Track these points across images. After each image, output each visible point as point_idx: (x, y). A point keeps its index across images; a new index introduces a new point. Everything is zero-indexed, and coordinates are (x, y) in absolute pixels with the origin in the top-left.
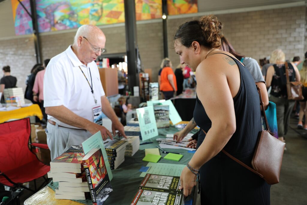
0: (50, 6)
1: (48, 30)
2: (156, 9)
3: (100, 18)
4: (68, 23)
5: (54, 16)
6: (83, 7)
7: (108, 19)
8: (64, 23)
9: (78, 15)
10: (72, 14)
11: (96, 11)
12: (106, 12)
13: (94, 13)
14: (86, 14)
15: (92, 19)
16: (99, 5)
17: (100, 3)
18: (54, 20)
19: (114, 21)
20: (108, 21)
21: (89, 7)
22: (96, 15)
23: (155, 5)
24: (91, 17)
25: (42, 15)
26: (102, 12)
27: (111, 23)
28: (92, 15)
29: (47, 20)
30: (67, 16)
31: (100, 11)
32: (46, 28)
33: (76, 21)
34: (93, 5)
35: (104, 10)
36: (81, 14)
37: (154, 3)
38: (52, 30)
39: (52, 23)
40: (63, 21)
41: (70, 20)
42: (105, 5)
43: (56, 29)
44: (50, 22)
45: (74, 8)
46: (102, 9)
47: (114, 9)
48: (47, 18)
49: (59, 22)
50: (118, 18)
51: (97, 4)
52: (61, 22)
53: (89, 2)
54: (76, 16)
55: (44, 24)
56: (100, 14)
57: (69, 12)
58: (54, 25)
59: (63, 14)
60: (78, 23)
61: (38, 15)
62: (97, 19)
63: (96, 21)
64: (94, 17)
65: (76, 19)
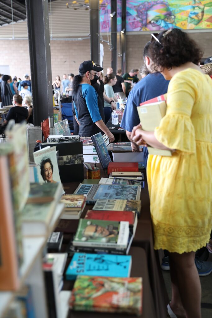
0: (143, 4)
1: (139, 29)
3: (199, 21)
4: (163, 24)
5: (147, 15)
6: (182, 8)
7: (209, 23)
8: (158, 24)
9: (175, 17)
10: (169, 15)
11: (196, 14)
12: (206, 16)
13: (193, 16)
14: (184, 17)
15: (191, 22)
16: (200, 8)
17: (202, 7)
18: (147, 19)
20: (208, 25)
21: (190, 10)
24: (189, 20)
25: (133, 13)
26: (203, 16)
27: (211, 27)
28: (191, 18)
29: (139, 19)
30: (163, 17)
32: (136, 27)
33: (172, 23)
34: (194, 8)
36: (178, 16)
38: (144, 29)
39: (144, 22)
40: (157, 21)
41: (165, 22)
42: (206, 8)
43: (148, 29)
44: (142, 21)
45: (172, 9)
46: (203, 12)
48: (138, 16)
49: (152, 22)
51: (198, 7)
52: (155, 22)
53: (190, 4)
54: (173, 17)
55: (133, 23)
57: (165, 12)
58: (146, 25)
59: (158, 14)
60: (174, 25)
61: (128, 13)
62: (196, 23)
63: (194, 24)
64: (193, 20)
65: (172, 21)
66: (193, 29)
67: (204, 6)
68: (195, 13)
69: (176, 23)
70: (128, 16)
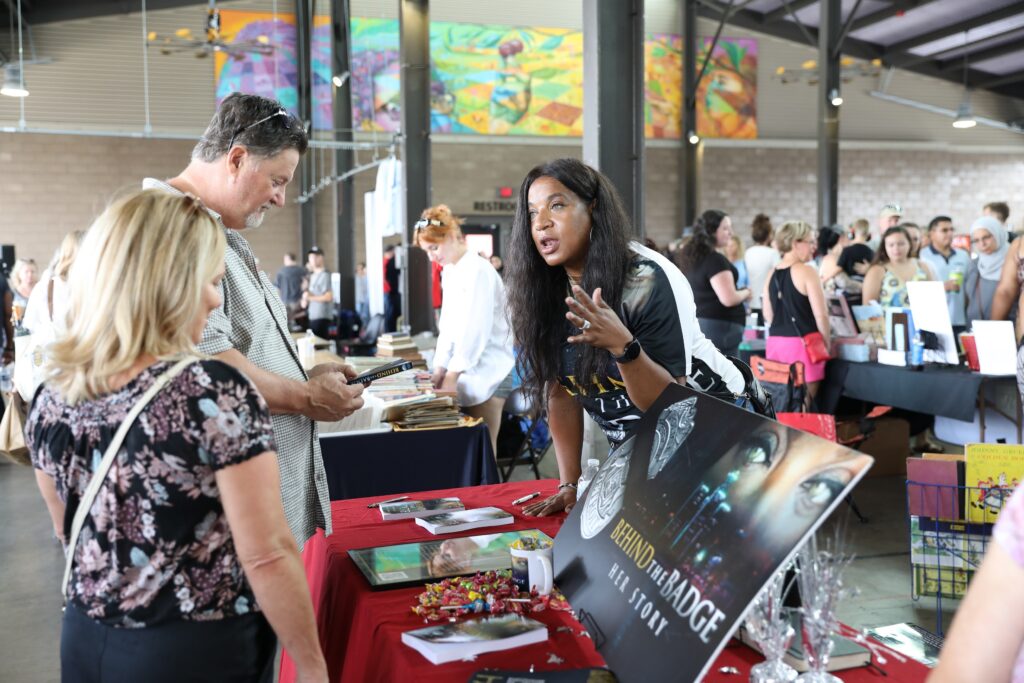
0: (360, 55)
2: (667, 115)
3: (521, 115)
5: (374, 87)
6: (471, 76)
7: (546, 122)
9: (454, 98)
10: (436, 90)
11: (512, 96)
12: (538, 102)
13: (504, 100)
14: (480, 100)
15: (498, 116)
16: (519, 80)
17: (525, 77)
18: (373, 97)
19: (561, 130)
20: (545, 128)
21: (493, 82)
22: (511, 106)
23: (663, 105)
24: (494, 109)
26: (528, 100)
27: (551, 133)
28: (500, 105)
31: (521, 97)
33: (447, 115)
34: (504, 78)
35: (534, 96)
36: (463, 96)
37: (664, 100)
38: (366, 126)
39: (366, 106)
42: (536, 83)
44: (358, 103)
45: (443, 75)
46: (528, 91)
47: (563, 99)
49: (389, 106)
50: (571, 123)
51: (514, 76)
52: (398, 108)
53: (492, 67)
54: (448, 98)
56: (522, 106)
58: (372, 115)
60: (453, 119)
61: (317, 76)
62: (511, 118)
63: (508, 121)
64: (504, 110)
65: (447, 108)
66: (506, 135)
67: (531, 74)
68: (506, 93)
69: (457, 116)
70: (316, 84)
